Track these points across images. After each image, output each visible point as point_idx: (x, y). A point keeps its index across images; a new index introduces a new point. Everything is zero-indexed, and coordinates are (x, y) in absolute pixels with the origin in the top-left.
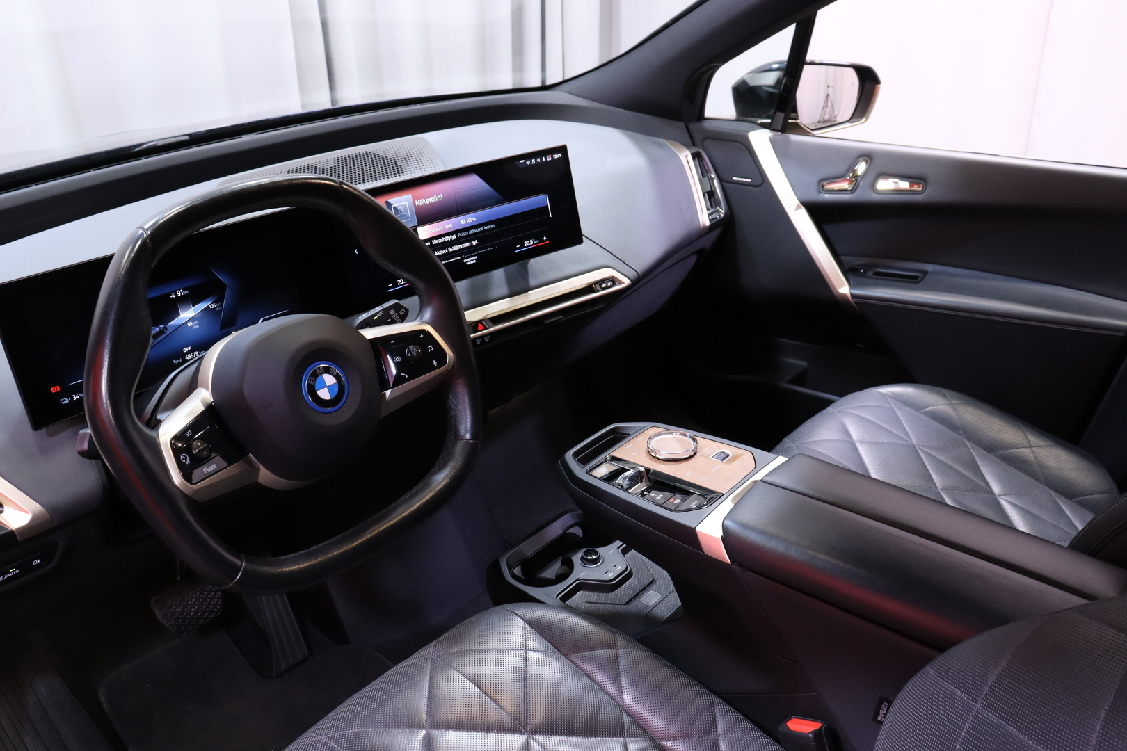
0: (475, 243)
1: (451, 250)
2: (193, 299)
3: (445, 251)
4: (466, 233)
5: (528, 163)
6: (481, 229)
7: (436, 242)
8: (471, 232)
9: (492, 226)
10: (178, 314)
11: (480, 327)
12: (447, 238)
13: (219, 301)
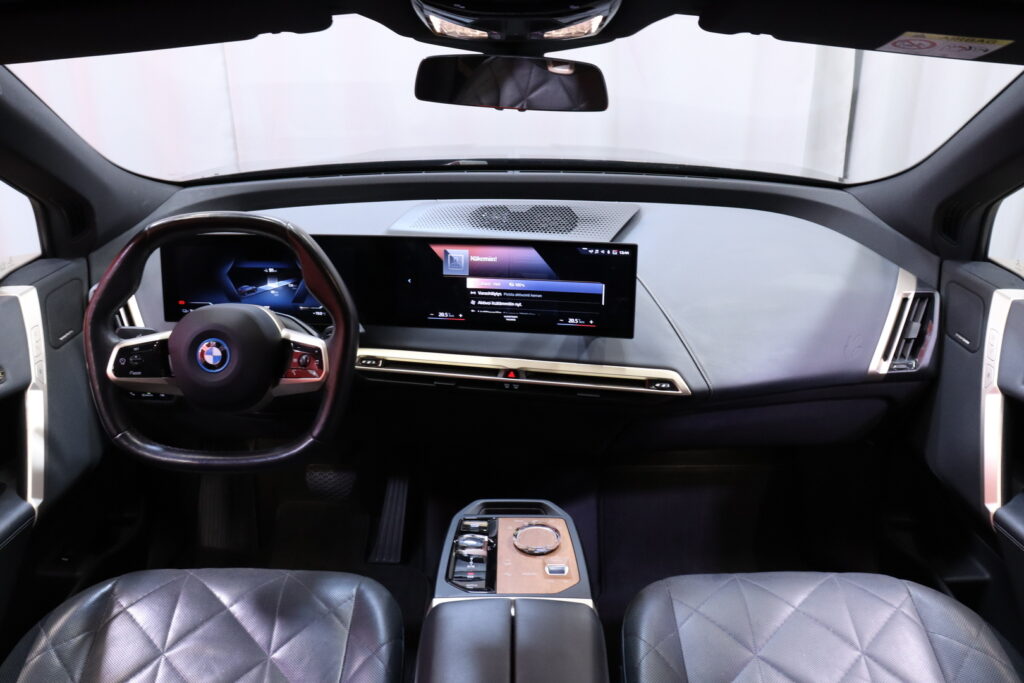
0: (519, 305)
1: (493, 303)
2: (279, 276)
3: (488, 303)
4: (512, 295)
5: (591, 251)
6: (528, 295)
7: (480, 293)
8: (517, 295)
9: (540, 296)
10: (265, 283)
11: (512, 374)
12: (493, 294)
13: (296, 283)
